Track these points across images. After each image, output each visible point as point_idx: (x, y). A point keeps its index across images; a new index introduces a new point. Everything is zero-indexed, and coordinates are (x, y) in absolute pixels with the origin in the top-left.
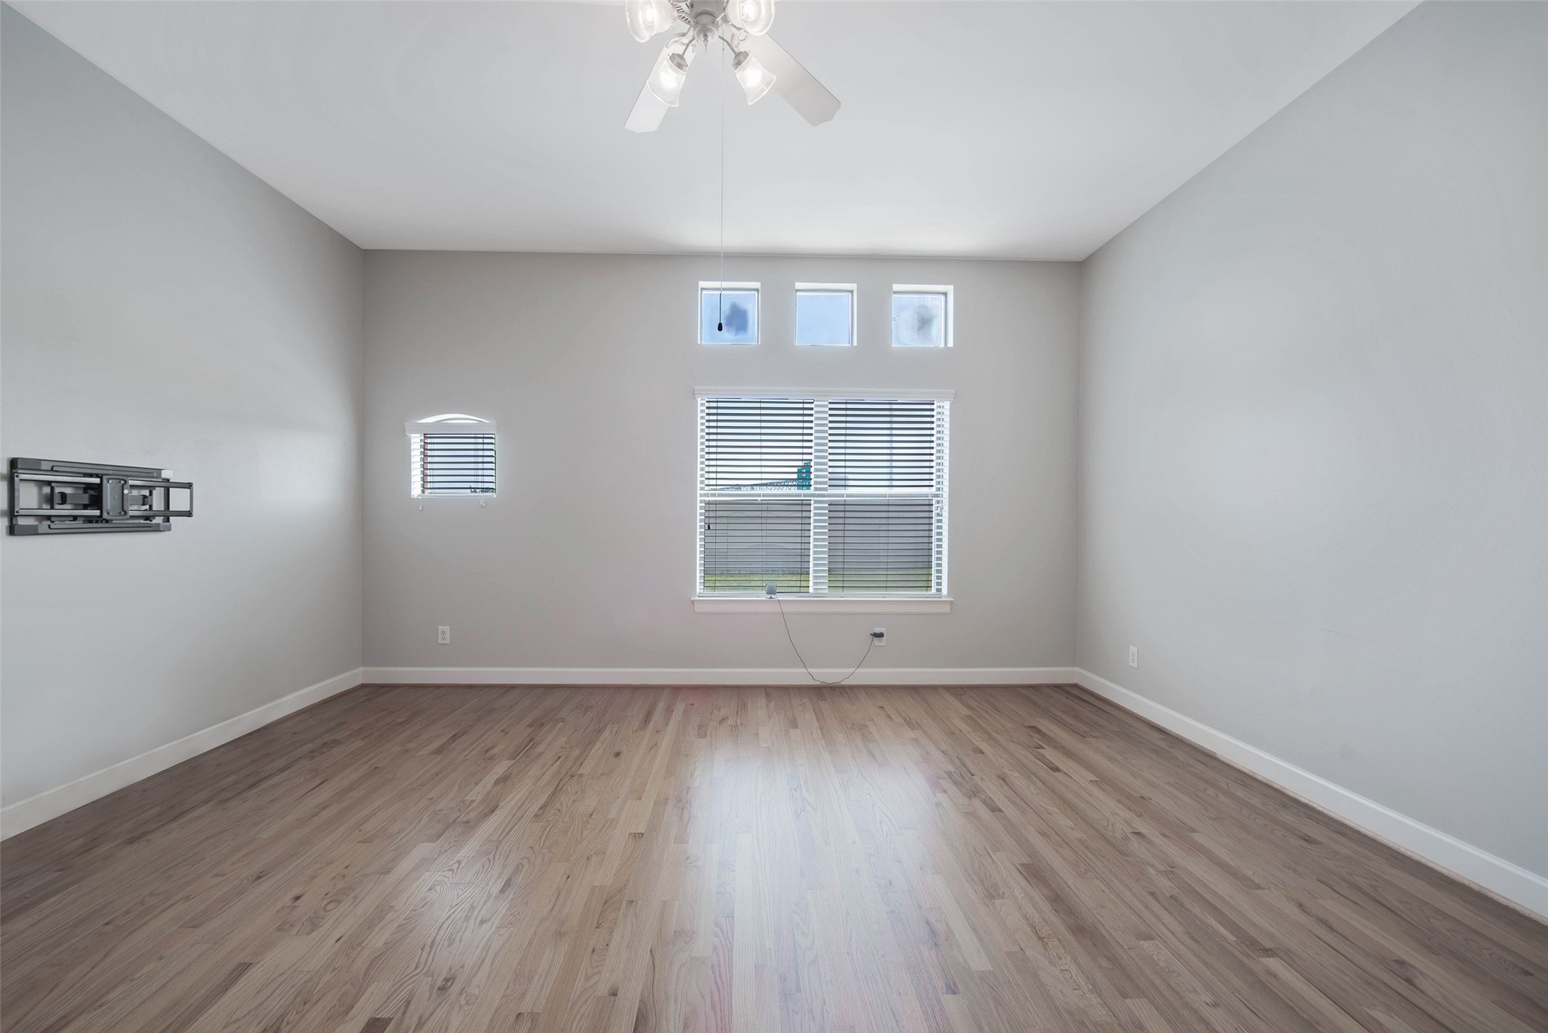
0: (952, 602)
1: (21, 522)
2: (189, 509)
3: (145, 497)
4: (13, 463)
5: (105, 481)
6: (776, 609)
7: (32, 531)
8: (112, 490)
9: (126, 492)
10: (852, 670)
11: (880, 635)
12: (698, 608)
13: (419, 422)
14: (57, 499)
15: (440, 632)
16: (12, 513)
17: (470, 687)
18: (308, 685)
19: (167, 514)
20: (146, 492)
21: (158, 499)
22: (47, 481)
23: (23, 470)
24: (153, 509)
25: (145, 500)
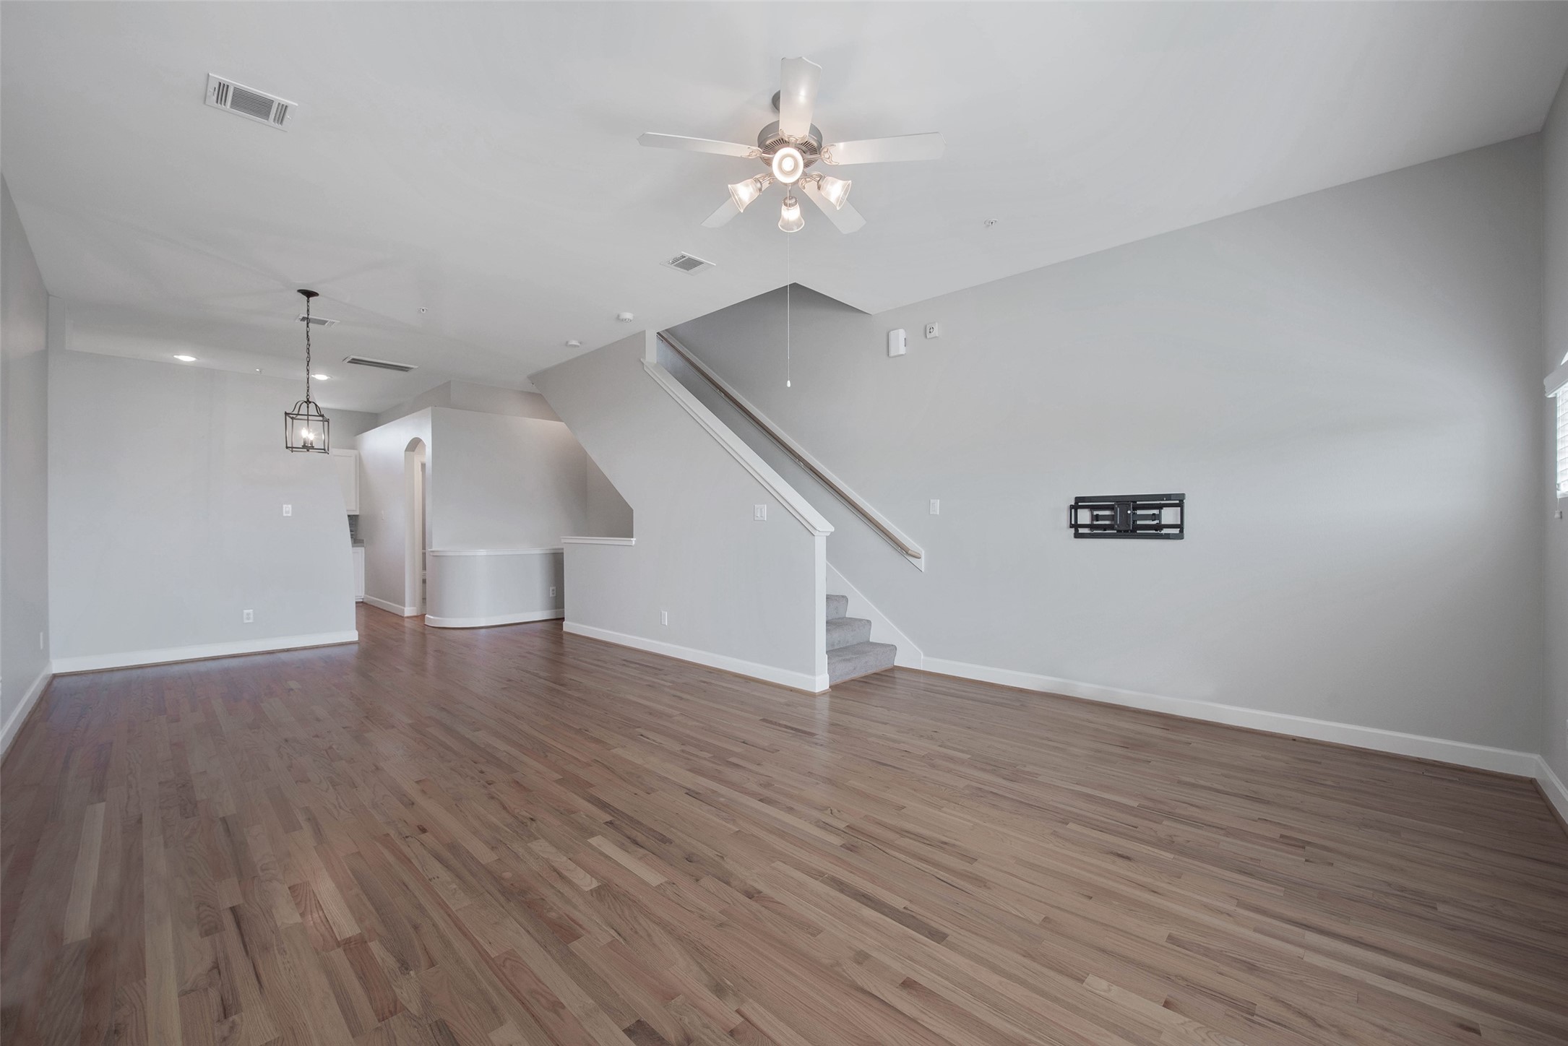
3: (1154, 515)
4: (1077, 499)
5: (1117, 506)
7: (1085, 536)
8: (1120, 511)
9: (1130, 512)
14: (1097, 518)
16: (1076, 526)
20: (1156, 512)
21: (1169, 516)
22: (1092, 508)
23: (1080, 503)
24: (1163, 523)
25: (1154, 517)
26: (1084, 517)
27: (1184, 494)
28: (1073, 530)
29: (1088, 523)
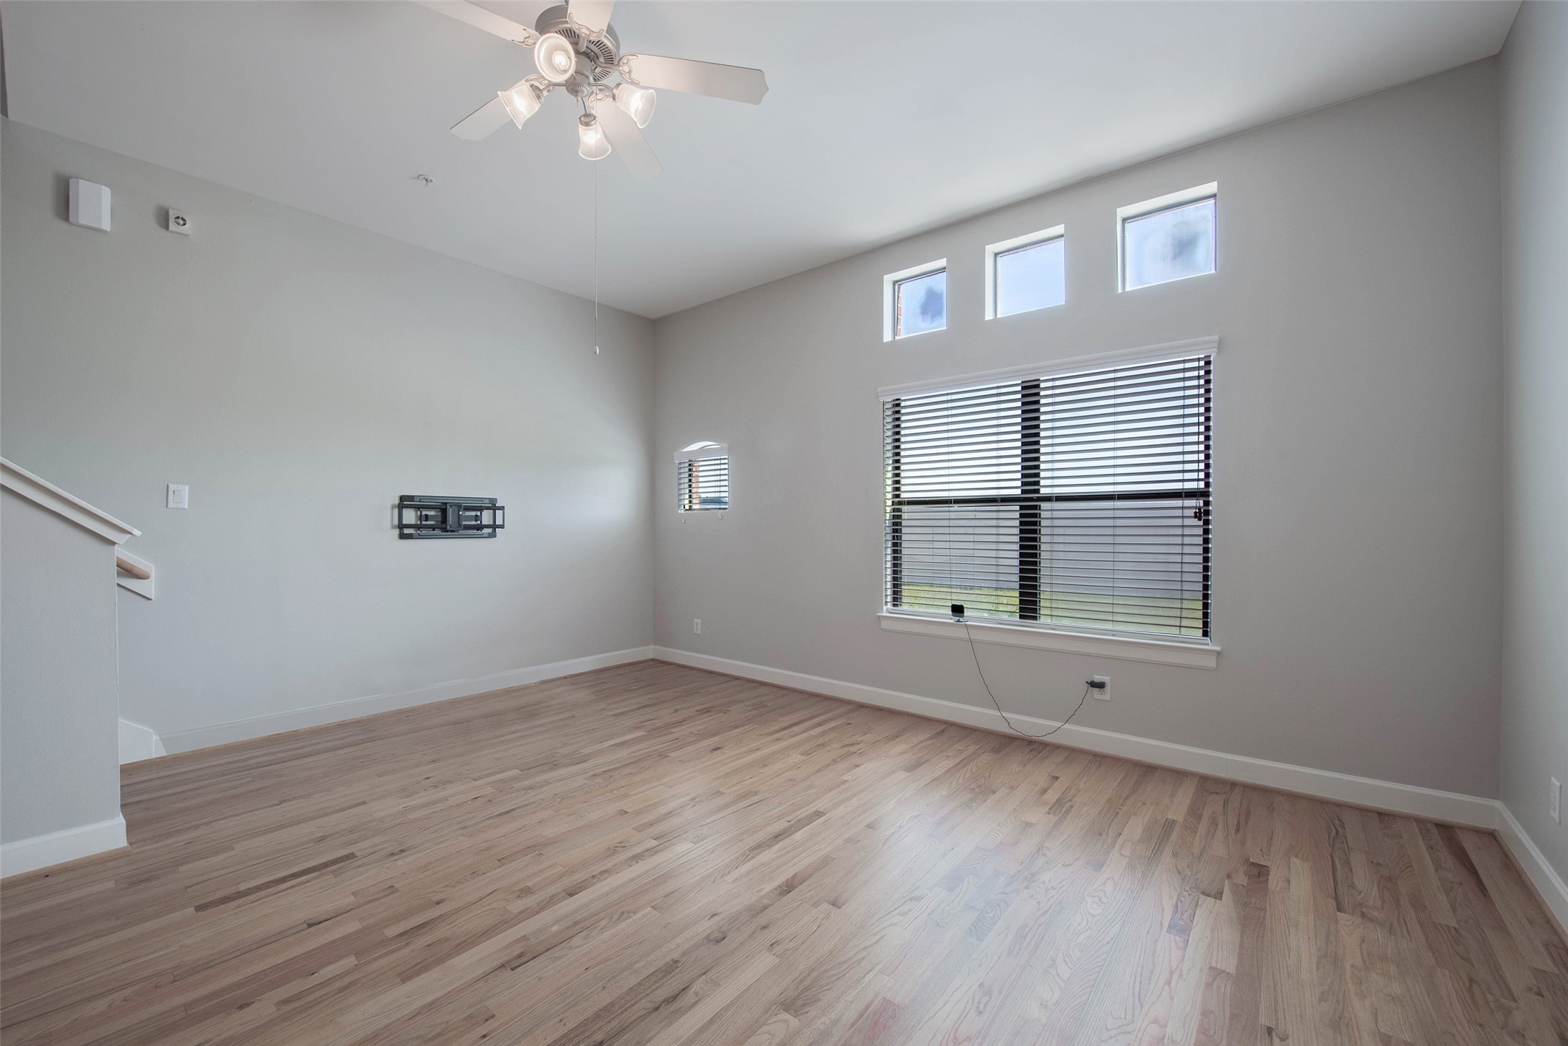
0: (1219, 653)
1: (406, 531)
2: (502, 523)
3: (477, 516)
4: (402, 498)
5: (448, 507)
6: (962, 634)
7: (410, 537)
8: (452, 512)
9: (461, 513)
10: (1058, 724)
11: (1101, 686)
12: (884, 625)
13: (684, 450)
14: (423, 518)
15: (695, 623)
16: (401, 526)
17: (711, 672)
18: (607, 652)
19: (494, 527)
20: (479, 513)
21: (486, 517)
22: (417, 508)
23: (405, 502)
24: (483, 523)
25: (477, 518)
26: (410, 516)
27: (496, 499)
28: (397, 531)
29: (413, 523)
